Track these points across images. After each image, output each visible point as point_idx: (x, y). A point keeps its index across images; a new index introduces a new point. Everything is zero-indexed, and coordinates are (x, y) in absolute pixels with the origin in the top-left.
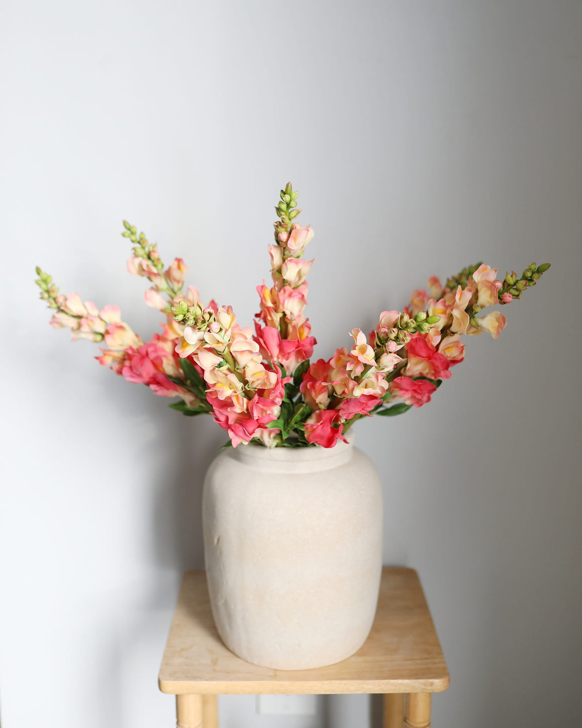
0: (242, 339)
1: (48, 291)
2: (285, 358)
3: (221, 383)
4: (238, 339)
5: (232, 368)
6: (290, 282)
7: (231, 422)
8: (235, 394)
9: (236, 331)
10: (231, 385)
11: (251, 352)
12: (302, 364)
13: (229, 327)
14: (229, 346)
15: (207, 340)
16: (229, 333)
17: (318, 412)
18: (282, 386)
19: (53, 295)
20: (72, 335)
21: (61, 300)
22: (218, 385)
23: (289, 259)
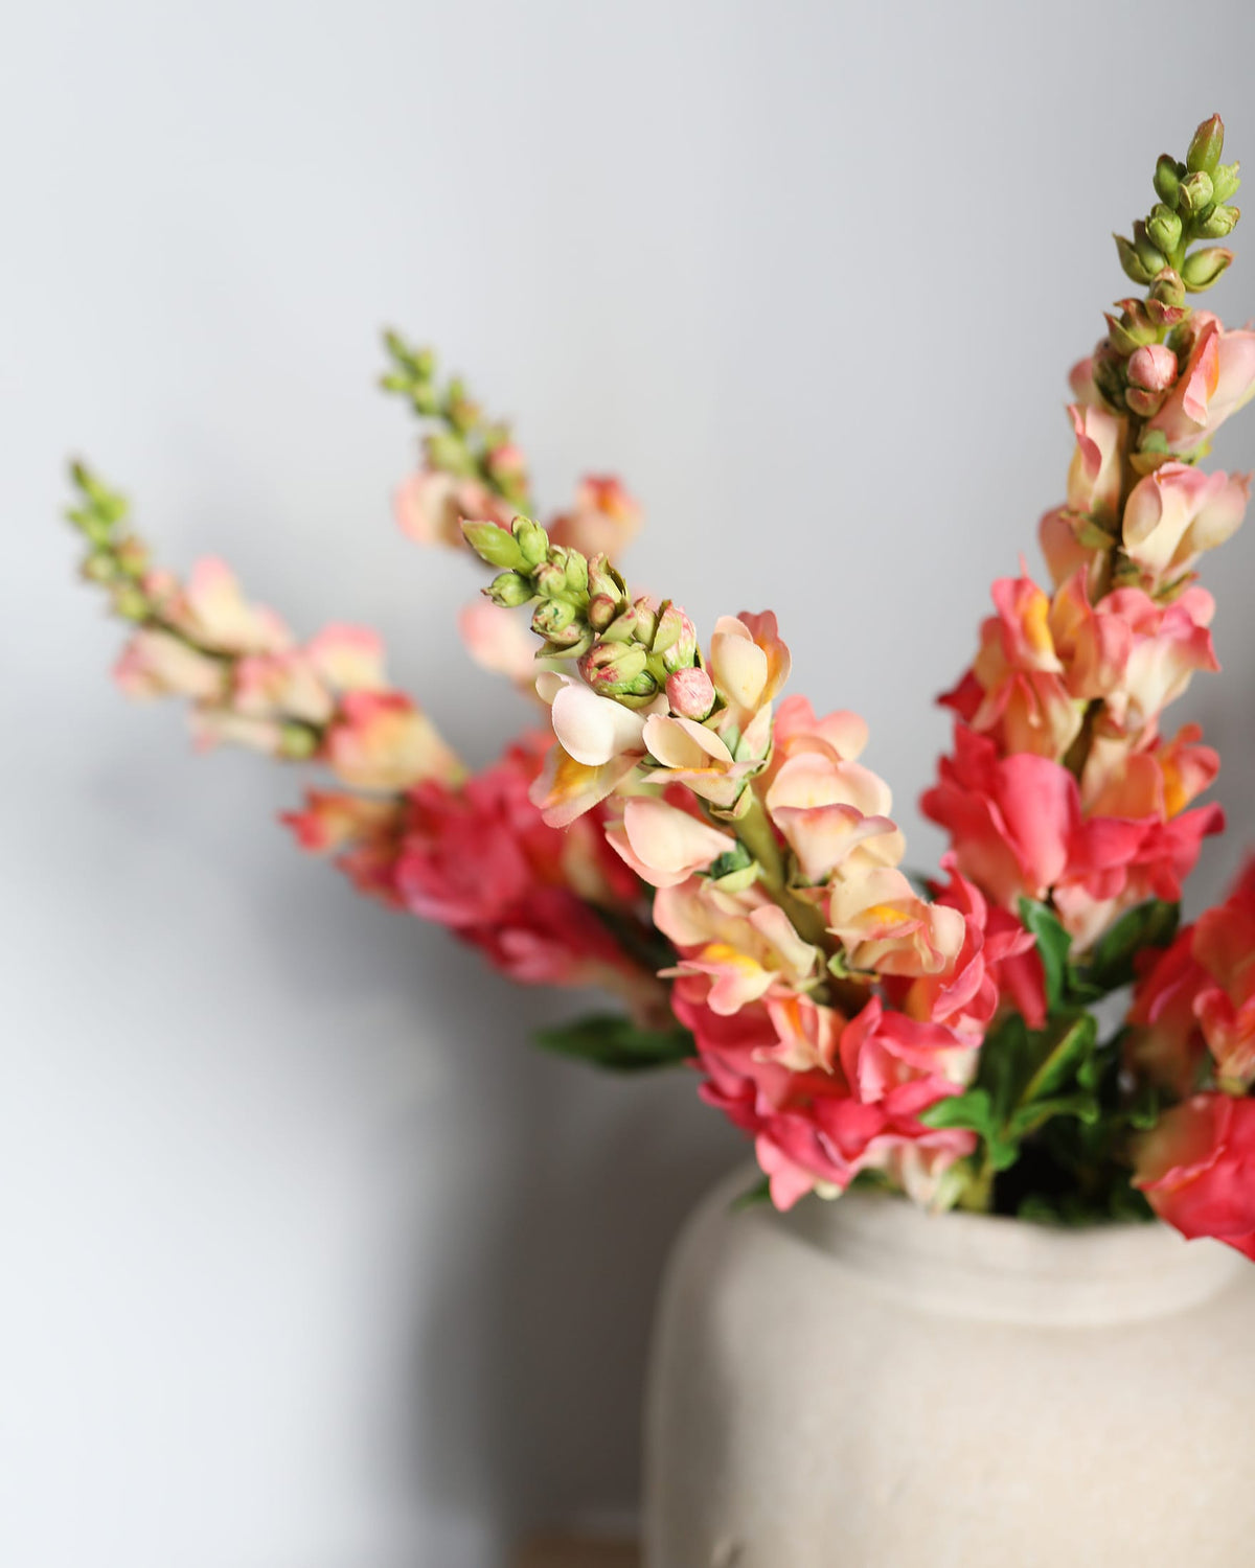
0: (817, 759)
1: (112, 551)
2: (1087, 888)
3: (726, 943)
4: (801, 759)
5: (773, 881)
6: (1149, 567)
7: (765, 1105)
8: (781, 991)
9: (796, 727)
10: (767, 956)
11: (852, 815)
12: (1144, 911)
13: (762, 700)
14: (761, 782)
15: (656, 750)
16: (761, 727)
17: (1199, 1103)
18: (988, 970)
19: (133, 564)
20: (196, 724)
21: (161, 586)
22: (715, 952)
23: (1166, 468)
